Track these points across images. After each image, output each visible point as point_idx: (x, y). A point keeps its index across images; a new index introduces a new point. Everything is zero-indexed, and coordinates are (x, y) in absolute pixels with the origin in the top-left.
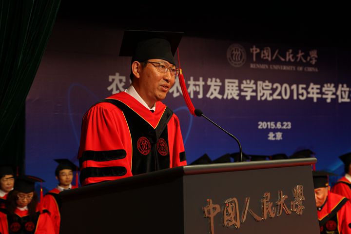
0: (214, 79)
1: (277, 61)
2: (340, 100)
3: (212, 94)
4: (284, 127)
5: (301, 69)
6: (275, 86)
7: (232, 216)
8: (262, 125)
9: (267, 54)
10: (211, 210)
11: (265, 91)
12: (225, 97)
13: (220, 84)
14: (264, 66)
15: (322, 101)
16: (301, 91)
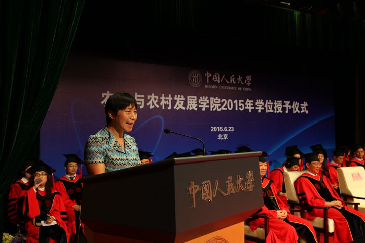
0: (179, 96)
1: (224, 83)
2: (267, 111)
3: (178, 106)
4: (229, 130)
5: (240, 89)
6: (222, 101)
7: (207, 193)
8: (214, 129)
9: (216, 78)
10: (193, 189)
11: (215, 104)
12: (187, 109)
13: (184, 99)
14: (215, 87)
15: (254, 111)
16: (240, 105)
